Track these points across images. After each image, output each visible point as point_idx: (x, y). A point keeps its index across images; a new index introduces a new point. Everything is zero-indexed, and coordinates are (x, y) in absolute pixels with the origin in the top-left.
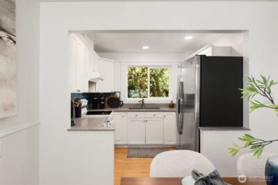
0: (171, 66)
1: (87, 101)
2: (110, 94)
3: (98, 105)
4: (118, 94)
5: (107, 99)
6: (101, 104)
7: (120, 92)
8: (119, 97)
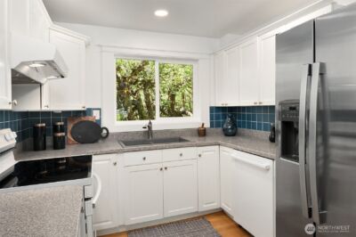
0: (196, 61)
1: (14, 135)
2: (78, 114)
3: (49, 141)
4: (96, 114)
5: (70, 126)
6: (55, 138)
7: (100, 109)
8: (100, 120)
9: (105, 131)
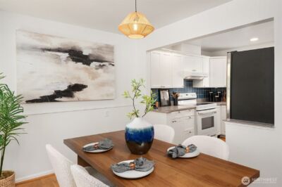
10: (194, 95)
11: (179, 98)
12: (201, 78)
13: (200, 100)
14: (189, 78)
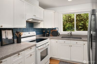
7: (58, 28)
8: (58, 31)
9: (59, 34)
10: (34, 33)
11: (22, 36)
12: (39, 22)
13: (38, 36)
14: (30, 20)
